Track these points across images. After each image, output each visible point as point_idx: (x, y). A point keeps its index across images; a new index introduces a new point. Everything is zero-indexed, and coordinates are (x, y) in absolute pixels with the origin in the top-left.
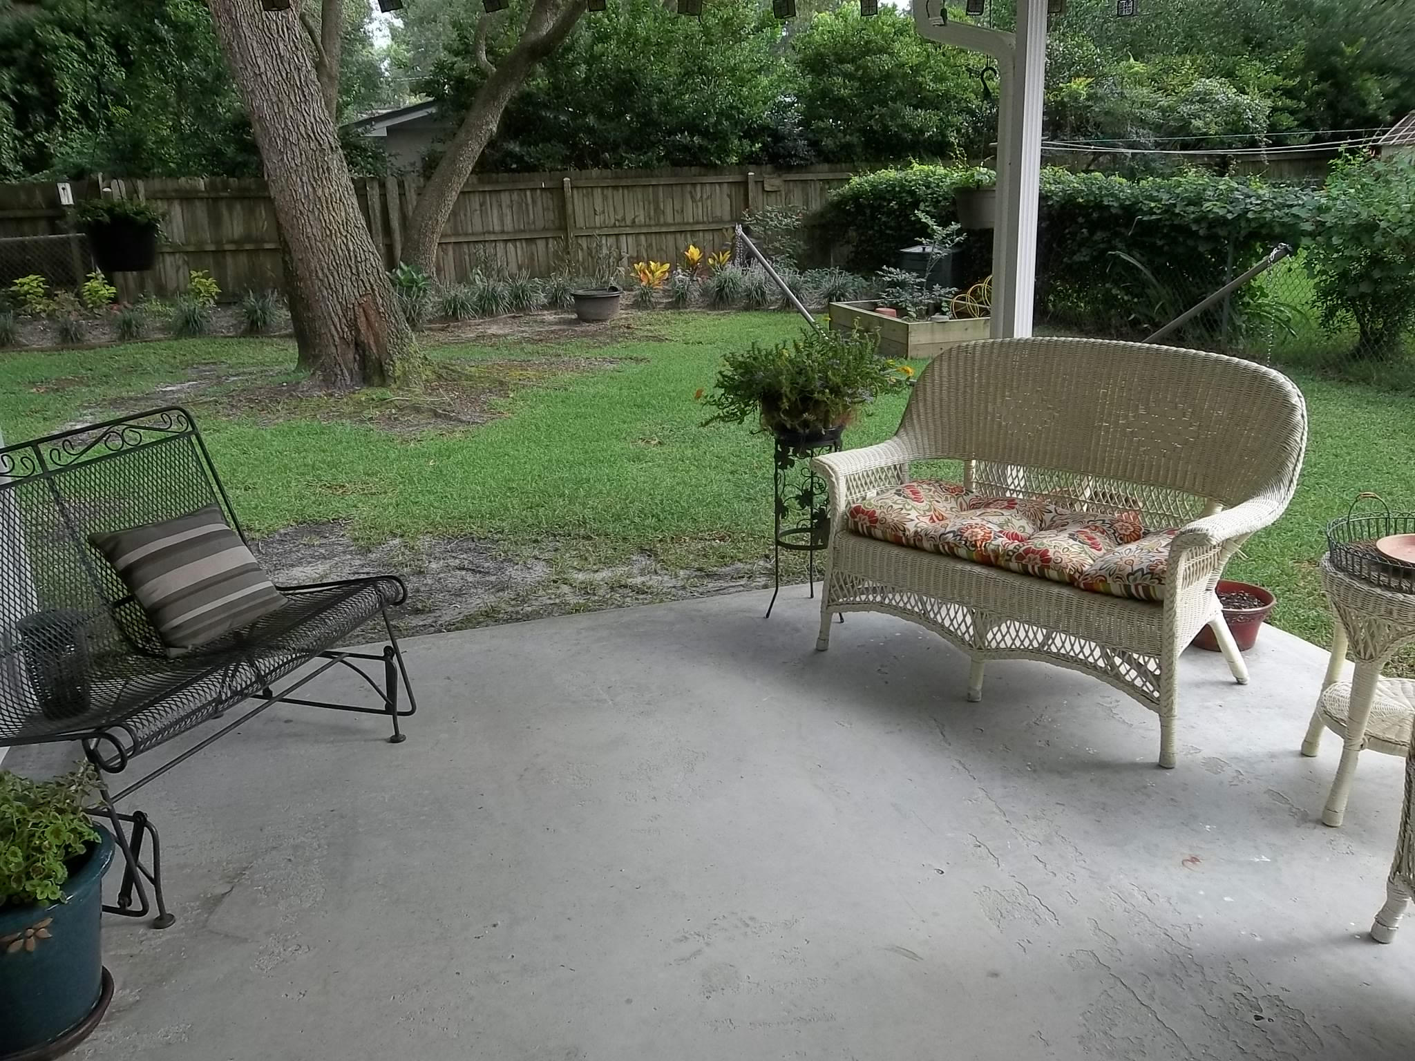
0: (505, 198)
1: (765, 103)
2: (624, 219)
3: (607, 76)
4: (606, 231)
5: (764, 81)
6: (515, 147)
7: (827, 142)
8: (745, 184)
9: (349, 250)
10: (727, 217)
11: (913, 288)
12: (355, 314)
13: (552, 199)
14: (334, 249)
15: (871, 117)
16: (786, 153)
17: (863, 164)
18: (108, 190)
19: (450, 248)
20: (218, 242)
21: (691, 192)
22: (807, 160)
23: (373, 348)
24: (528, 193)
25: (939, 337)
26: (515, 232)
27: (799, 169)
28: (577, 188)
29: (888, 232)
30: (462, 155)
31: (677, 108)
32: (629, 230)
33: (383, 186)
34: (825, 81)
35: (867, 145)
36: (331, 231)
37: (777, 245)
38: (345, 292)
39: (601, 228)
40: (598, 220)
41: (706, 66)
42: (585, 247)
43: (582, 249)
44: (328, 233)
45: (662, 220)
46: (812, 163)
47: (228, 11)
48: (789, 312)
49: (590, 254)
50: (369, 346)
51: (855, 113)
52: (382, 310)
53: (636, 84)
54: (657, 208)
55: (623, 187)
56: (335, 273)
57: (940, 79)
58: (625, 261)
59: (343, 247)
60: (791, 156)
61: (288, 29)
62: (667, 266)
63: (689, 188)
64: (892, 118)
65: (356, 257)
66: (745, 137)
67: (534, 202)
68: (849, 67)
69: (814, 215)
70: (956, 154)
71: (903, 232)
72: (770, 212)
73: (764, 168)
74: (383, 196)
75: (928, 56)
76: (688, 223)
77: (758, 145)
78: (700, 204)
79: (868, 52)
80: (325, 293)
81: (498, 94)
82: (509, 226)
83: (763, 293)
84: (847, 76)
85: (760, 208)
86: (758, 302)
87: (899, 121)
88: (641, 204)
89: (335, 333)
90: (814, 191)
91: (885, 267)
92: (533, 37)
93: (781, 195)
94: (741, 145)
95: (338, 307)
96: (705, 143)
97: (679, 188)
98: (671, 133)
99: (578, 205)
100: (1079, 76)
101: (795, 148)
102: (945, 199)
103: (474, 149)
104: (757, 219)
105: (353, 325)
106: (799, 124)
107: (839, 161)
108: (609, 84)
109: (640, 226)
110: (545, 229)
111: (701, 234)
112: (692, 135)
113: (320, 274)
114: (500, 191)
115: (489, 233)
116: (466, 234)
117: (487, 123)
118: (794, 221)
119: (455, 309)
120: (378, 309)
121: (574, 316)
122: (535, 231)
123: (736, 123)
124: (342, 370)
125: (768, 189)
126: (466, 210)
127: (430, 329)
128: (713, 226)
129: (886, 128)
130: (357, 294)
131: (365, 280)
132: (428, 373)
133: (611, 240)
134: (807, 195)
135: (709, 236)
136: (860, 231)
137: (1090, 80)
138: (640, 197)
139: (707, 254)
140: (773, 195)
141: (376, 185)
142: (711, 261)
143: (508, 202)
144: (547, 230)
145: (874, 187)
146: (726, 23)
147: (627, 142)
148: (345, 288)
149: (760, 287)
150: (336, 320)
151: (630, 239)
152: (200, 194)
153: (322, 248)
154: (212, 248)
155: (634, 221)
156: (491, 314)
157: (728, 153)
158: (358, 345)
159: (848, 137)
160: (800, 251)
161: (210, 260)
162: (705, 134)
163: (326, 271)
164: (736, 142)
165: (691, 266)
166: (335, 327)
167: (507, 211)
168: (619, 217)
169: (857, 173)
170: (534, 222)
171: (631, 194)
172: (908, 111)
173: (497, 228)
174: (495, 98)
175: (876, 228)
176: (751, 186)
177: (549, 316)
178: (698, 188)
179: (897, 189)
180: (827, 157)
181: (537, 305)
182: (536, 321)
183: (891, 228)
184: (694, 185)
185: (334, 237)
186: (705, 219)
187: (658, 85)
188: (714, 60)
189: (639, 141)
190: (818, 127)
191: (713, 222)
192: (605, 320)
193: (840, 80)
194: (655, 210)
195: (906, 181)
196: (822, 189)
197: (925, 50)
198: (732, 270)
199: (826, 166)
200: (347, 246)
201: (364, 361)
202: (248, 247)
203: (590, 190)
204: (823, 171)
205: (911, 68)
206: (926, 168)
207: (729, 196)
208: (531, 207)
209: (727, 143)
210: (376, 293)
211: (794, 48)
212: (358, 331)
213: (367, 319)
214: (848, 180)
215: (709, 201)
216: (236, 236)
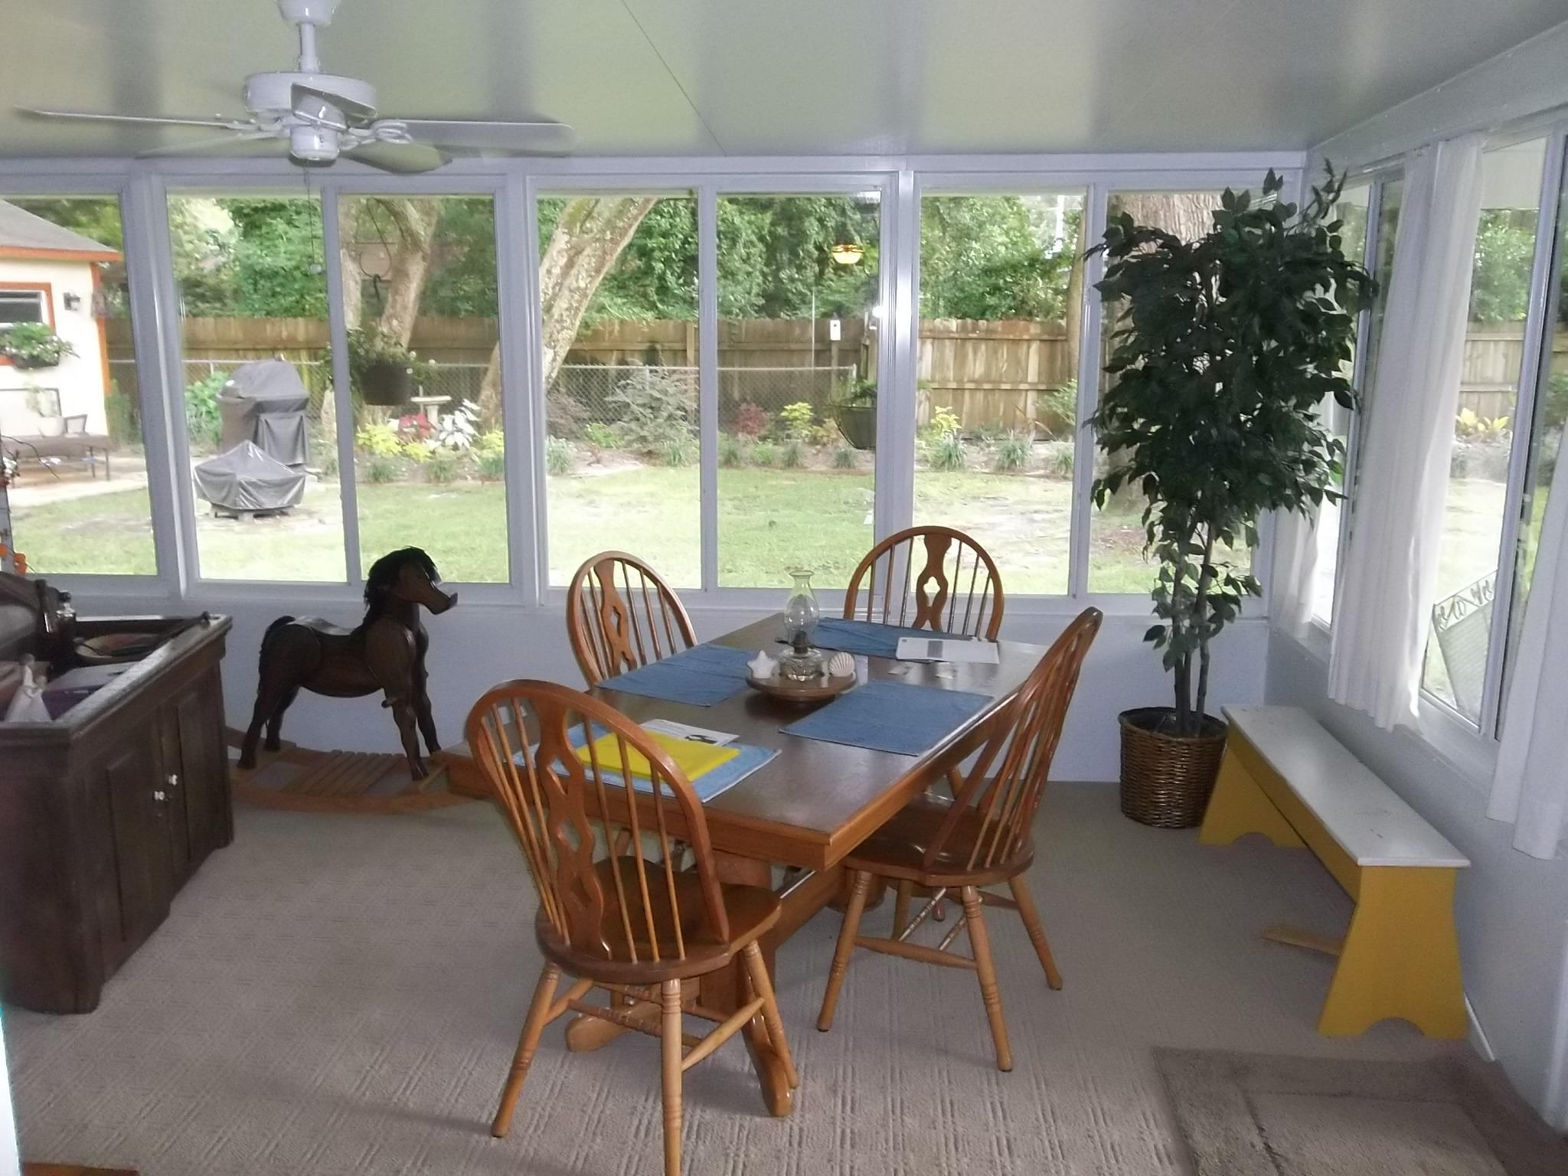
18: (874, 328)
20: (960, 381)
125: (1556, 349)
152: (952, 335)
154: (954, 385)
161: (950, 397)
202: (986, 386)
216: (977, 376)
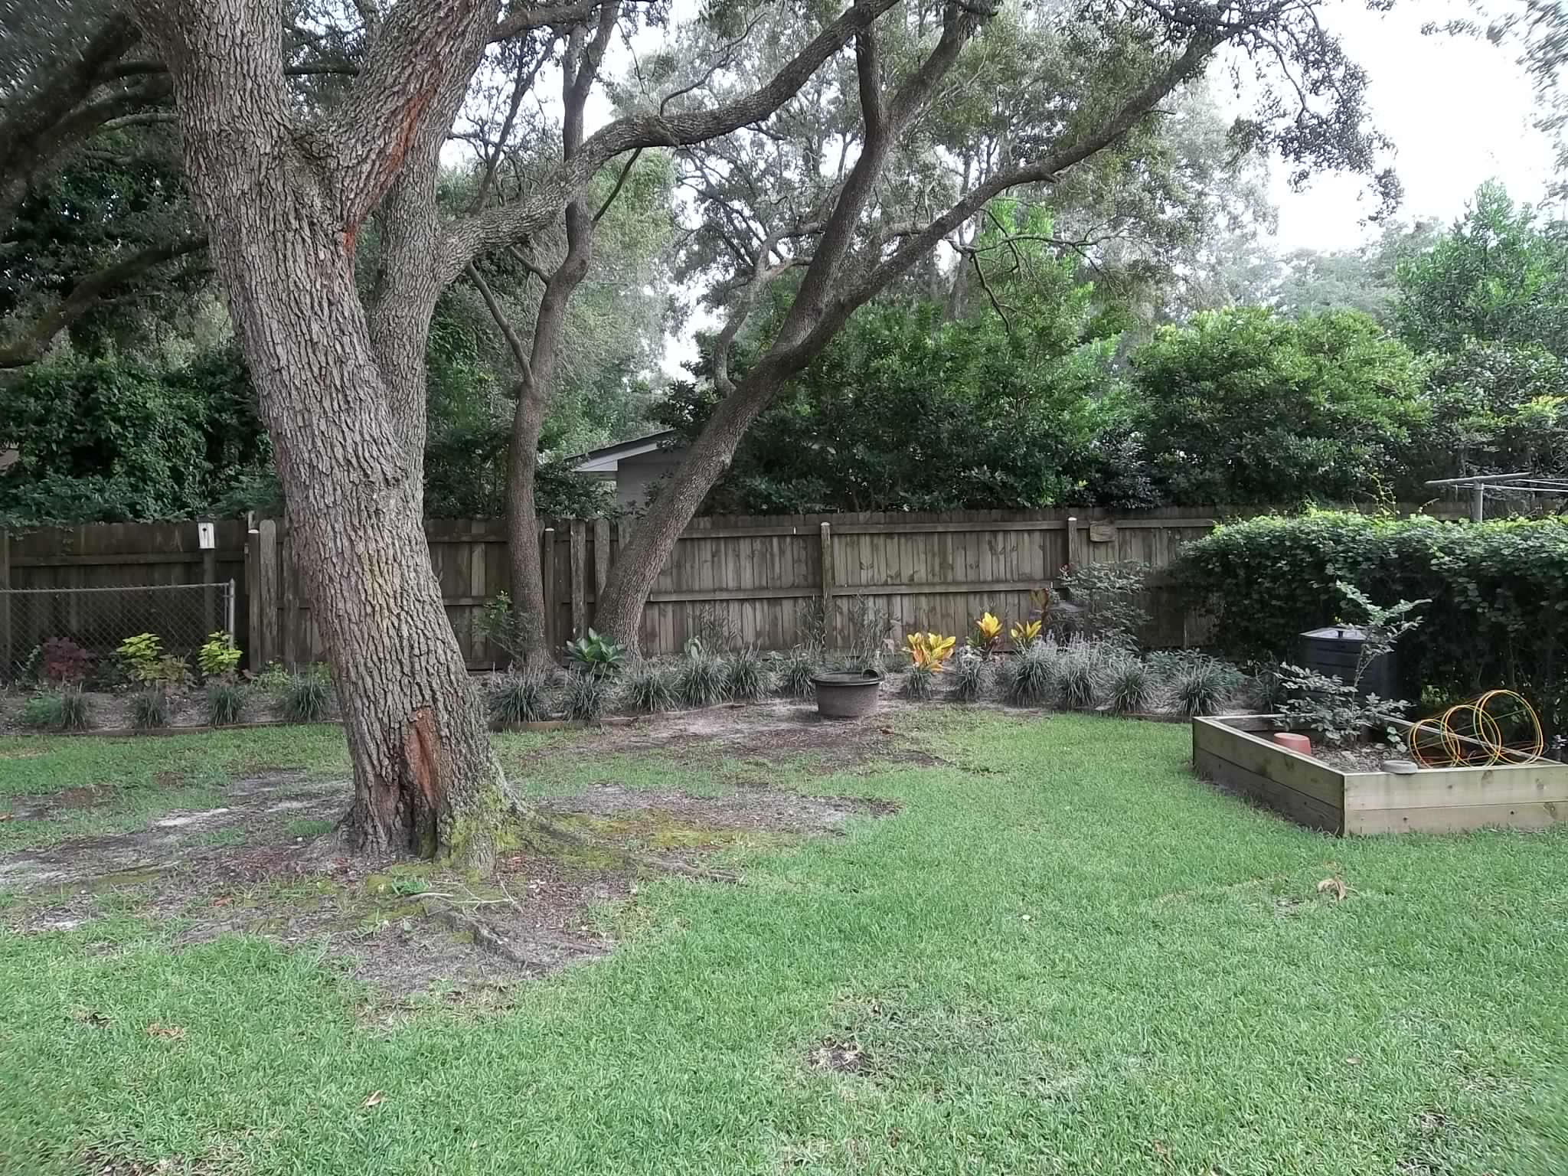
0: (745, 547)
1: (1092, 430)
2: (899, 575)
3: (883, 398)
4: (874, 590)
5: (1091, 404)
6: (761, 484)
7: (1179, 480)
8: (1064, 531)
9: (401, 637)
10: (1038, 573)
11: (1333, 700)
12: (401, 738)
13: (806, 548)
14: (377, 636)
15: (1239, 448)
16: (1121, 493)
17: (1228, 509)
18: (256, 532)
19: (670, 608)
21: (990, 543)
22: (1150, 502)
23: (428, 792)
24: (775, 541)
25: (1401, 799)
26: (754, 589)
27: (1140, 513)
28: (840, 535)
29: (1274, 602)
30: (682, 494)
31: (973, 436)
32: (904, 590)
33: (591, 529)
34: (1174, 404)
35: (1231, 482)
36: (373, 608)
37: (1108, 614)
38: (389, 702)
39: (867, 586)
40: (865, 576)
41: (1013, 385)
42: (845, 610)
43: (841, 613)
44: (369, 609)
45: (950, 578)
46: (1157, 507)
47: (240, 278)
48: (1124, 718)
49: (851, 619)
50: (422, 790)
51: (1216, 443)
52: (445, 732)
53: (922, 407)
54: (944, 565)
55: (899, 534)
56: (376, 673)
57: (1337, 397)
58: (898, 630)
59: (392, 632)
60: (1127, 497)
61: (330, 304)
62: (952, 640)
63: (987, 537)
64: (1270, 450)
65: (412, 647)
66: (1065, 472)
67: (782, 552)
68: (1208, 385)
69: (1161, 572)
70: (1379, 496)
71: (1299, 605)
72: (1099, 570)
73: (1090, 512)
74: (591, 543)
75: (1320, 370)
76: (985, 582)
77: (1082, 483)
78: (1002, 557)
79: (1235, 366)
80: (359, 704)
81: (735, 417)
82: (747, 580)
83: (1087, 688)
84: (1202, 394)
85: (1084, 564)
86: (1079, 700)
87: (1281, 453)
88: (923, 556)
89: (369, 768)
90: (1159, 544)
91: (1284, 665)
92: (784, 347)
93: (1113, 547)
94: (1060, 483)
95: (376, 726)
96: (1011, 480)
97: (974, 536)
98: (967, 467)
99: (840, 558)
100: (1539, 394)
101: (1133, 487)
102: (1368, 559)
103: (700, 486)
104: (1079, 579)
105: (398, 755)
106: (1139, 456)
107: (1194, 504)
108: (886, 406)
109: (920, 584)
110: (793, 587)
111: (1002, 596)
112: (993, 471)
113: (353, 674)
114: (739, 538)
115: (721, 590)
116: (691, 591)
117: (719, 454)
118: (1133, 582)
119: (647, 696)
120: (438, 731)
121: (815, 708)
122: (781, 588)
123: (1053, 455)
124: (374, 827)
125: (1095, 538)
126: (694, 562)
127: (611, 724)
128: (1021, 586)
129: (1262, 463)
130: (408, 706)
131: (424, 683)
132: (510, 838)
133: (882, 602)
134: (1150, 547)
135: (1013, 599)
136: (1230, 599)
137: (1559, 400)
138: (921, 547)
139: (1010, 623)
140: (1103, 548)
141: (583, 529)
142: (1014, 633)
143: (749, 552)
144: (798, 587)
145: (1249, 538)
146: (1043, 333)
147: (908, 479)
148: (389, 695)
149: (1082, 678)
150: (372, 747)
151: (906, 600)
153: (358, 633)
155: (912, 578)
156: (699, 703)
157: (1040, 492)
158: (405, 787)
159: (1207, 473)
160: (1140, 623)
162: (1009, 470)
163: (362, 669)
164: (1053, 478)
165: (986, 643)
166: (370, 757)
167: (746, 564)
168: (893, 573)
169: (1221, 520)
170: (780, 578)
171: (910, 543)
172: (1292, 439)
173: (731, 584)
174: (731, 422)
175: (1255, 596)
176: (1072, 535)
177: (782, 707)
178: (1000, 537)
179: (1288, 544)
180: (1179, 499)
181: (767, 690)
182: (760, 715)
183: (1278, 597)
184: (994, 533)
185: (377, 616)
186: (1009, 576)
187: (949, 407)
188: (1025, 376)
189: (922, 478)
190: (1165, 459)
191: (1019, 581)
192: (855, 717)
193: (1196, 401)
194: (941, 566)
195: (1301, 532)
196: (1171, 540)
197: (1316, 362)
198: (1044, 650)
199: (1176, 510)
200: (398, 630)
201: (412, 813)
203: (855, 538)
204: (1173, 517)
205: (1297, 384)
206: (1331, 515)
207: (1043, 548)
208: (777, 559)
209: (1040, 480)
210: (440, 705)
211: (1132, 363)
212: (405, 764)
213: (422, 746)
214: (1210, 529)
215: (1015, 553)
